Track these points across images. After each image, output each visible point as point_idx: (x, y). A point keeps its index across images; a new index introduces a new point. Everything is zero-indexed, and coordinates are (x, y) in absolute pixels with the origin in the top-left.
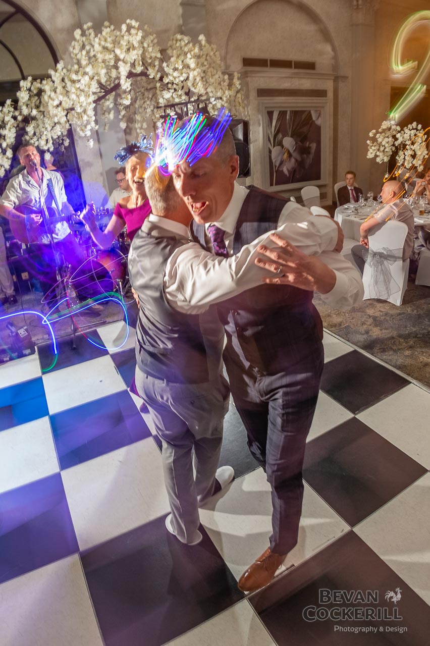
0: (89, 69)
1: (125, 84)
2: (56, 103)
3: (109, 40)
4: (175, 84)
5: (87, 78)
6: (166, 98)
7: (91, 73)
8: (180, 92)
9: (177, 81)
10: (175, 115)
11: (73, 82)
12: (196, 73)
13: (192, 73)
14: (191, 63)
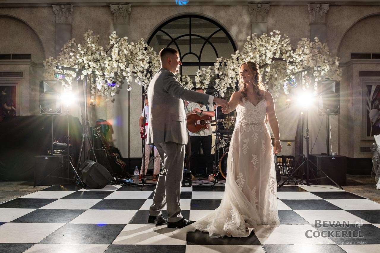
0: (251, 54)
1: (268, 61)
2: (232, 68)
3: (264, 41)
4: (297, 62)
5: (249, 58)
6: (290, 69)
7: (252, 56)
8: (299, 67)
9: (298, 61)
10: (295, 78)
11: (242, 59)
12: (309, 56)
13: (307, 55)
14: (307, 51)
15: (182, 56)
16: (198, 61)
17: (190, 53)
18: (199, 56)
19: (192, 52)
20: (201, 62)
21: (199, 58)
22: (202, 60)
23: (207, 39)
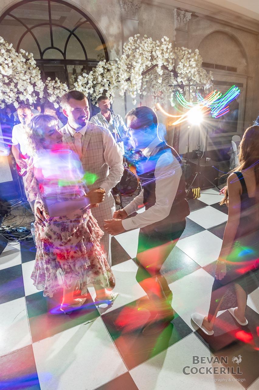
12: (195, 69)
13: (193, 69)
14: (193, 64)
15: (42, 51)
16: (63, 58)
17: (52, 47)
18: (63, 51)
19: (55, 46)
20: (67, 58)
21: (64, 54)
22: (68, 57)
23: (72, 31)
